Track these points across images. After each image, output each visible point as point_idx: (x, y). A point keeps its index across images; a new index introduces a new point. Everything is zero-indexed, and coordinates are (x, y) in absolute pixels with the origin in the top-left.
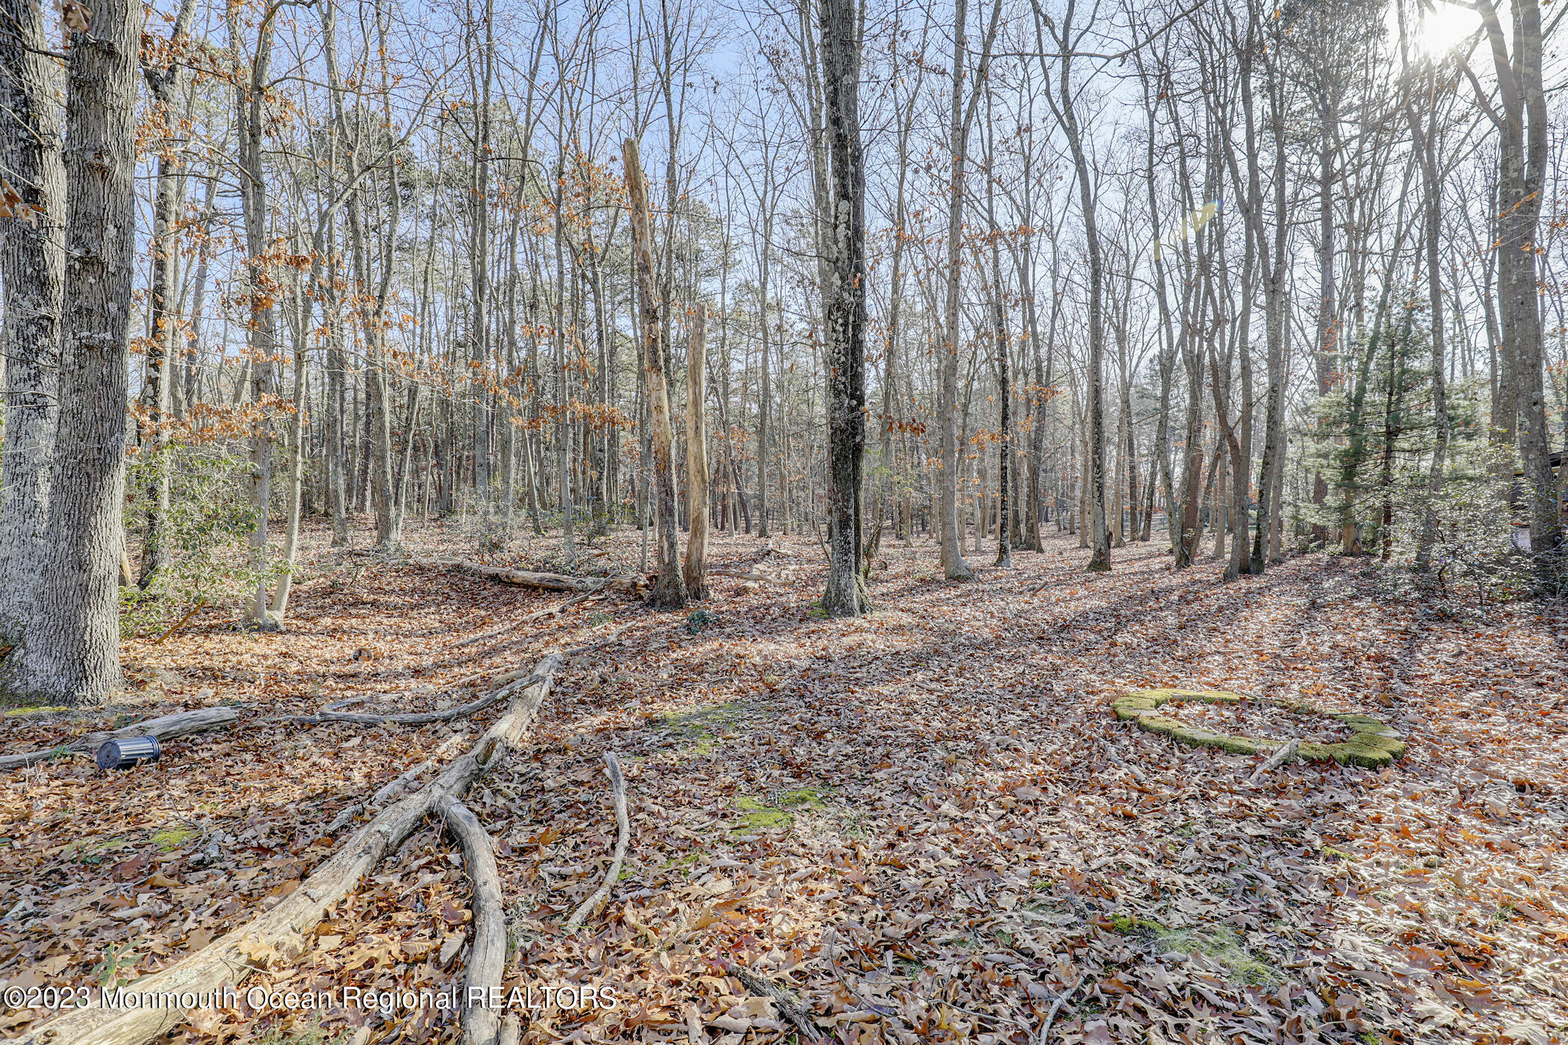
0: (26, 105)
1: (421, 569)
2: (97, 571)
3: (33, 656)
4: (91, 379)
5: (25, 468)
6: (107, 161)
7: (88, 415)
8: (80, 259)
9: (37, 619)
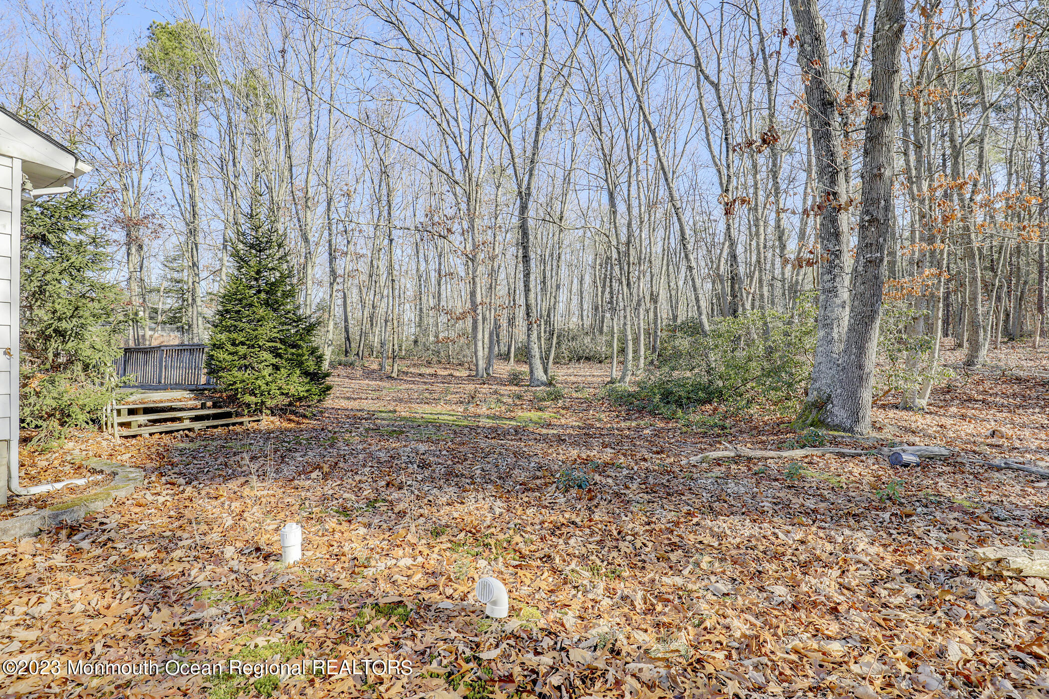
0: (832, 155)
1: (1019, 380)
2: (867, 370)
3: (836, 408)
4: (870, 277)
5: (829, 321)
6: (883, 170)
7: (868, 294)
8: (869, 221)
9: (839, 391)
